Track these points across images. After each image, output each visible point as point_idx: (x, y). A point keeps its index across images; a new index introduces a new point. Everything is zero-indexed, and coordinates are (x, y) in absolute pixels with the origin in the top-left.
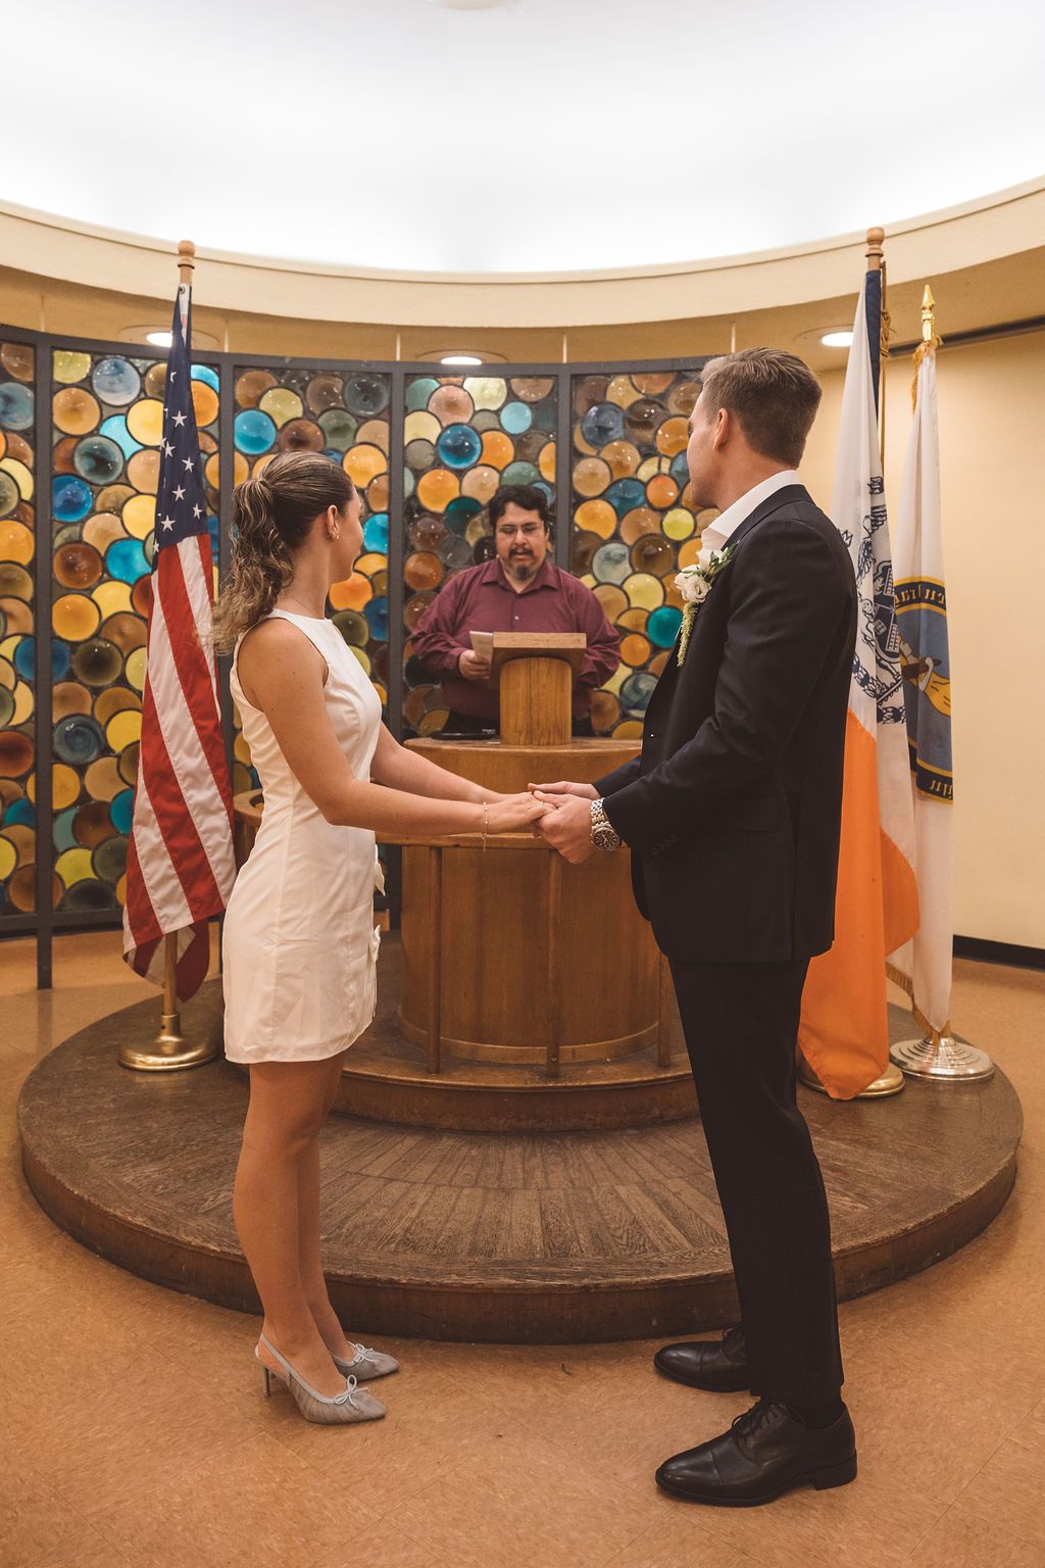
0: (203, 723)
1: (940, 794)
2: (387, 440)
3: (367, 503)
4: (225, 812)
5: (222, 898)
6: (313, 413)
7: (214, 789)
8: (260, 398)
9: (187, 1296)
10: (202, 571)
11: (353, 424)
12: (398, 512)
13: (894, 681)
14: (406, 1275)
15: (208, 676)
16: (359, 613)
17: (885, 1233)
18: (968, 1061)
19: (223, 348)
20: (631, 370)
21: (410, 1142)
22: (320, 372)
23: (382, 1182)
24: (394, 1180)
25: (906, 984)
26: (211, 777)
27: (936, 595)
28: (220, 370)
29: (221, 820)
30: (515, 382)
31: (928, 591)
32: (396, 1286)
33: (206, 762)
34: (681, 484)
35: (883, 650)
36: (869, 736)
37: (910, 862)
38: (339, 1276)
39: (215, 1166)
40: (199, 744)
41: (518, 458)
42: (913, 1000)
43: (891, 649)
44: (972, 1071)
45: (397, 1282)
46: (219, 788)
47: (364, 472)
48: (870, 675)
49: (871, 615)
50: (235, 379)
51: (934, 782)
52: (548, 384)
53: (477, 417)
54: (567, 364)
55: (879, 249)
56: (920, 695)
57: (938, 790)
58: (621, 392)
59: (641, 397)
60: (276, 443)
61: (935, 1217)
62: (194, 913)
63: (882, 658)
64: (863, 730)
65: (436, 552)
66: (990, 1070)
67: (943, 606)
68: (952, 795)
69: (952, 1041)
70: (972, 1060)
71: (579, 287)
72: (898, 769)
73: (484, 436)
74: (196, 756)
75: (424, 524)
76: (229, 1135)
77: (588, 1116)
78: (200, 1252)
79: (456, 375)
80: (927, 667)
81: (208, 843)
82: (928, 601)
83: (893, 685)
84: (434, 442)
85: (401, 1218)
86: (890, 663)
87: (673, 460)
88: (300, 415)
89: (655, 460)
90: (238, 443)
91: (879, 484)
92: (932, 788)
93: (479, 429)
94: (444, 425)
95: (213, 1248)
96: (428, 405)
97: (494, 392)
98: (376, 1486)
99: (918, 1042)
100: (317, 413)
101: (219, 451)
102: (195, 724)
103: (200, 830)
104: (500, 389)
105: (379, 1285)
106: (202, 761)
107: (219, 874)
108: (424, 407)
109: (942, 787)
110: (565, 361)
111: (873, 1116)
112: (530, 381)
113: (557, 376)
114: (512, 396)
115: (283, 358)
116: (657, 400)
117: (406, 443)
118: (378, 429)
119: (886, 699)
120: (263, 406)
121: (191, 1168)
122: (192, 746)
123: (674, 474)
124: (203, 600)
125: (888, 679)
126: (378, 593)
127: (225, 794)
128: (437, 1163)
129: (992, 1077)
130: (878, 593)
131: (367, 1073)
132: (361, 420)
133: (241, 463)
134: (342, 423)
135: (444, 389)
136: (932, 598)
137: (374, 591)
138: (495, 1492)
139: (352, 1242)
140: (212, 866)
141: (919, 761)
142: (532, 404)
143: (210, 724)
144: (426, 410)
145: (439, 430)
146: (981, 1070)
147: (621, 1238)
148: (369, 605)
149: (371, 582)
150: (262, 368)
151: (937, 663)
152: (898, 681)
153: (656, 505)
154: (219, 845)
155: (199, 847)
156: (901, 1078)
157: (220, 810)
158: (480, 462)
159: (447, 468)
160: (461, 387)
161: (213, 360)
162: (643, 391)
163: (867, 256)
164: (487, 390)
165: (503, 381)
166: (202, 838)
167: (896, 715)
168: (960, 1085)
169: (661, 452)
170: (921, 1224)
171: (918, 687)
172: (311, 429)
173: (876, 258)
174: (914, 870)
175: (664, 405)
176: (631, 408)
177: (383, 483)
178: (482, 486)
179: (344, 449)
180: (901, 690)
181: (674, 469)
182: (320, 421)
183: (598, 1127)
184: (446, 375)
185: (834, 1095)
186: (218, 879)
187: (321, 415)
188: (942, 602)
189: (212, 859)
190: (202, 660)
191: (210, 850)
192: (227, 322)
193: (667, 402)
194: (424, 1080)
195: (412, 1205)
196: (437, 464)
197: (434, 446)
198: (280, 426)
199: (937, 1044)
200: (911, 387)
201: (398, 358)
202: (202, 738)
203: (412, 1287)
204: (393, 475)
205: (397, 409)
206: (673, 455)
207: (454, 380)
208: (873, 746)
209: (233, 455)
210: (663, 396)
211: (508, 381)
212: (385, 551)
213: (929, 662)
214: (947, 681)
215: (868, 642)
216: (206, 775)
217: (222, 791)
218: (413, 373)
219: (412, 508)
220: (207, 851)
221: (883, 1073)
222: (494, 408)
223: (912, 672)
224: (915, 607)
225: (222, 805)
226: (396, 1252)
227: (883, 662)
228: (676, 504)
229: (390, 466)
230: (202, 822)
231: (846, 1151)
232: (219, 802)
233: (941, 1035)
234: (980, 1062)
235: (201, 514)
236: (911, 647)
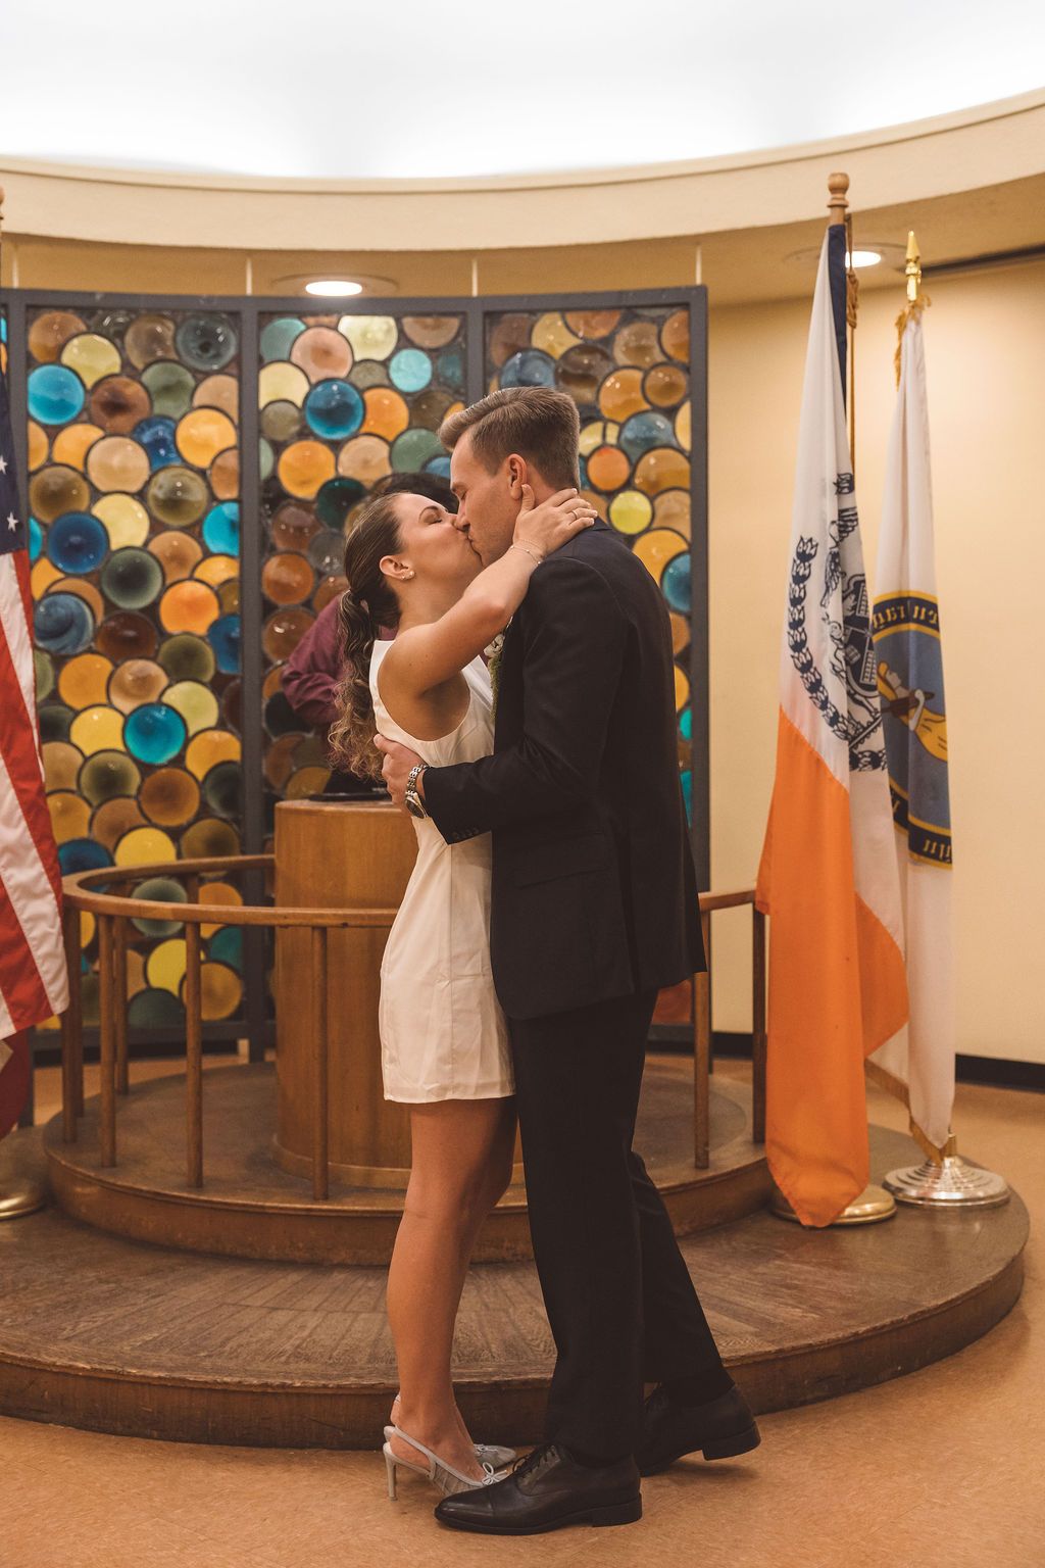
0: (24, 786)
1: (935, 857)
2: (235, 401)
3: (209, 487)
4: (52, 895)
5: (51, 1001)
6: (134, 368)
7: (39, 867)
8: (61, 348)
9: (51, 1425)
10: (19, 596)
11: (189, 379)
12: (253, 497)
13: (871, 720)
14: (300, 1379)
15: (29, 726)
16: (201, 638)
17: (832, 1336)
18: (977, 1183)
19: (12, 282)
20: (565, 305)
21: (294, 1277)
22: (143, 312)
23: (264, 1311)
24: (277, 1309)
25: (900, 1092)
26: (34, 852)
27: (926, 613)
28: (7, 311)
29: (48, 905)
30: (407, 321)
31: (917, 608)
32: (290, 1391)
33: (28, 833)
34: (634, 459)
35: (857, 680)
36: (840, 786)
37: (895, 939)
38: (226, 1383)
39: (67, 1302)
40: (19, 812)
41: (414, 423)
42: (910, 1112)
43: (867, 681)
44: (981, 1194)
45: (291, 1386)
46: (45, 865)
47: (205, 445)
48: (840, 713)
49: (840, 640)
50: (28, 322)
51: (928, 842)
52: (454, 323)
53: (356, 369)
54: (478, 298)
55: (843, 199)
56: (911, 736)
57: (933, 851)
58: (553, 336)
59: (575, 342)
60: (85, 409)
61: (892, 1322)
62: (16, 1021)
63: (856, 693)
64: (832, 779)
65: (304, 552)
66: (1005, 1193)
67: (936, 627)
68: (950, 858)
69: (958, 1162)
70: (982, 1182)
71: (492, 197)
72: (880, 828)
73: (368, 395)
74: (17, 826)
75: (289, 514)
76: (78, 1277)
77: (506, 1244)
78: (65, 1373)
79: (328, 313)
80: (917, 702)
81: (32, 934)
82: (918, 621)
83: (871, 724)
84: (299, 403)
85: (290, 1337)
86: (866, 697)
87: (622, 426)
88: (117, 369)
89: (599, 426)
90: (33, 410)
91: (848, 481)
92: (926, 849)
93: (361, 385)
94: (314, 380)
95: (81, 1365)
96: (290, 354)
97: (380, 336)
98: (279, 1548)
99: (917, 1168)
100: (140, 366)
102: (15, 786)
103: (22, 917)
104: (388, 331)
105: (270, 1390)
106: (24, 832)
107: (47, 972)
108: (285, 356)
109: (938, 849)
110: (475, 292)
111: (852, 1242)
112: (429, 321)
113: (464, 314)
114: (404, 342)
115: (92, 294)
116: (600, 346)
117: (262, 404)
118: (221, 388)
119: (861, 741)
120: (66, 358)
121: (38, 1304)
122: (10, 815)
123: (624, 445)
124: (21, 630)
125: (863, 717)
126: (227, 610)
127: (52, 873)
128: (327, 1295)
129: (1006, 1202)
130: (850, 614)
131: (240, 1202)
132: (200, 376)
133: (37, 435)
134: (173, 380)
135: (311, 332)
136: (922, 617)
137: (221, 606)
138: (399, 1547)
139: (237, 1357)
140: (38, 962)
141: (912, 818)
142: (433, 353)
143: (32, 786)
144: (288, 361)
145: (306, 388)
146: (991, 1192)
147: (538, 1346)
148: (214, 627)
149: (217, 594)
150: (64, 308)
151: (929, 696)
152: (876, 719)
153: (601, 486)
154: (45, 937)
155: (21, 939)
156: (891, 1203)
157: (46, 892)
158: (364, 430)
159: (317, 438)
160: (335, 328)
162: (581, 334)
163: (831, 206)
164: (370, 334)
165: (391, 321)
166: (25, 927)
167: (875, 761)
168: (968, 1211)
169: (606, 415)
170: (875, 1329)
171: (907, 726)
172: (133, 391)
173: (838, 210)
174: (902, 948)
175: (608, 351)
176: (565, 356)
177: (231, 460)
178: (366, 464)
179: (177, 416)
180: (880, 730)
181: (623, 437)
182: (146, 377)
183: (519, 1257)
184: (314, 314)
185: (806, 1221)
186: (46, 978)
187: (144, 370)
188: (933, 622)
189: (38, 954)
190: (21, 708)
191: (35, 943)
192: (16, 247)
193: (612, 350)
194: (309, 1206)
195: (302, 1327)
196: (304, 434)
197: (300, 410)
198: (89, 383)
199: (940, 1167)
200: (893, 357)
201: (249, 291)
202: (22, 804)
203: (306, 1391)
204: (245, 448)
205: (249, 361)
206: (621, 419)
207: (325, 320)
208: (845, 799)
209: (26, 427)
210: (608, 341)
211: (398, 321)
212: (235, 552)
213: (919, 695)
214: (941, 718)
215: (837, 673)
216: (28, 849)
217: (48, 870)
218: (270, 311)
219: (273, 495)
220: (32, 944)
221: (862, 1190)
222: (381, 356)
223: (897, 709)
224: (904, 627)
225: (49, 887)
226: (287, 1363)
227: (857, 697)
228: (628, 485)
229: (240, 437)
230: (24, 907)
231: (809, 1272)
232: (45, 883)
233: (947, 1150)
234: (991, 1185)
235: (16, 525)
236: (900, 677)
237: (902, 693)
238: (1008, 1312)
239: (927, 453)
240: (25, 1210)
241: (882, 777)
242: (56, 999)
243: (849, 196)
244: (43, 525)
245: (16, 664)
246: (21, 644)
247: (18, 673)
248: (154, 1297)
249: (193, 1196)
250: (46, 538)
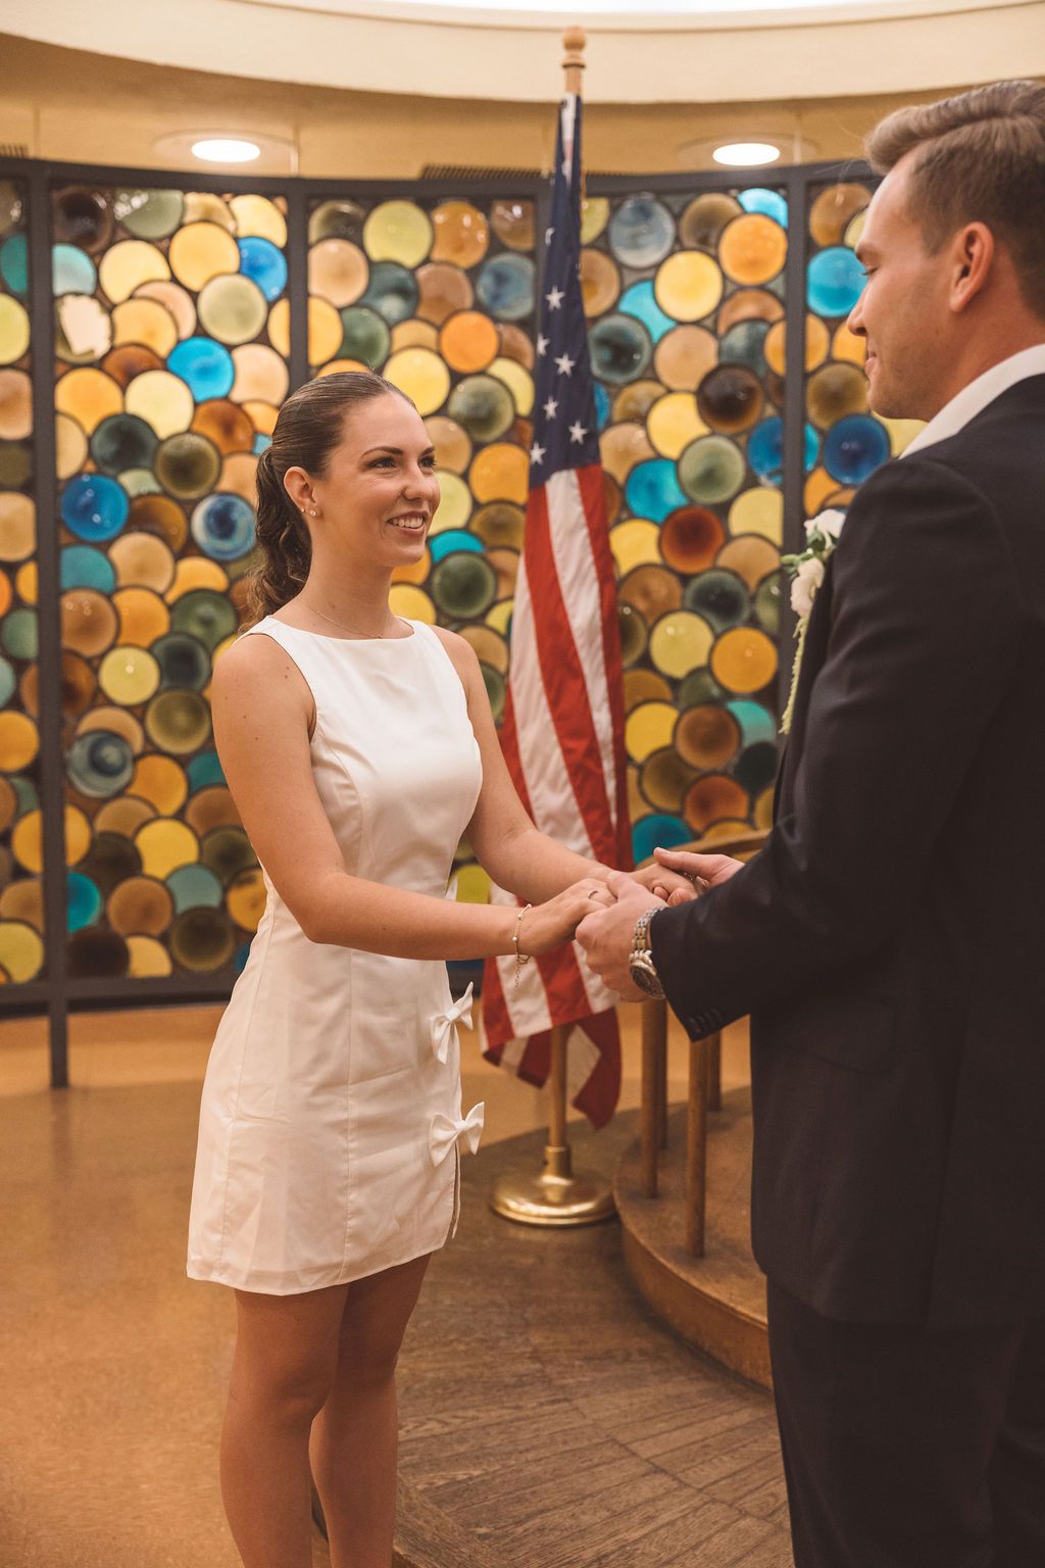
0: (571, 744)
5: (590, 997)
8: (846, 227)
10: (583, 520)
19: (793, 157)
26: (579, 824)
28: (788, 191)
33: (573, 800)
40: (565, 775)
46: (591, 838)
50: (809, 203)
62: (553, 1014)
90: (813, 302)
101: (784, 318)
106: (568, 800)
122: (557, 775)
127: (600, 849)
133: (816, 332)
150: (849, 180)
161: (777, 179)
186: (585, 971)
209: (806, 321)
216: (573, 818)
235: (584, 436)
242: (597, 994)
244: (820, 432)
245: (568, 602)
246: (578, 577)
247: (570, 611)
250: (824, 444)
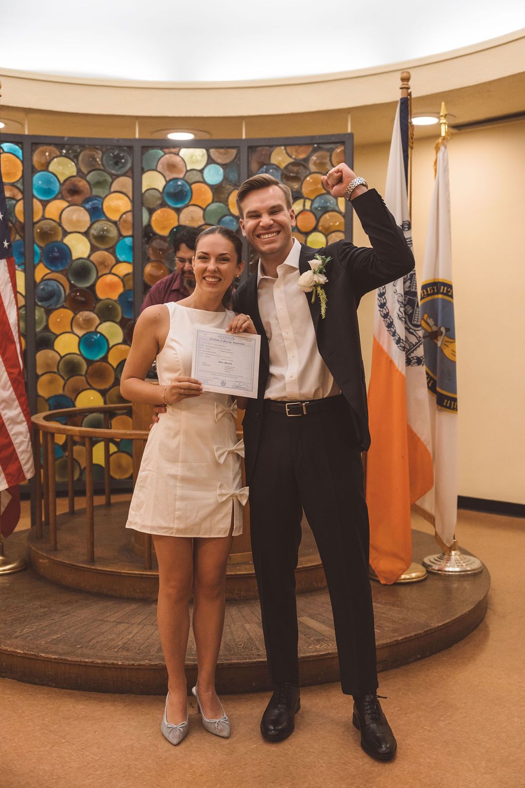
0: (12, 371)
1: (449, 408)
2: (130, 189)
3: (119, 230)
4: (26, 423)
5: (25, 473)
6: (83, 173)
7: (19, 410)
8: (48, 163)
9: (6, 679)
10: (9, 280)
11: (110, 180)
12: (139, 234)
13: (417, 341)
14: (121, 660)
15: (13, 342)
16: (115, 301)
17: (385, 642)
18: (467, 563)
19: (24, 131)
20: (288, 143)
21: (134, 606)
22: (87, 146)
23: (115, 624)
24: (121, 623)
25: (431, 519)
26: (17, 403)
27: (447, 290)
28: (22, 146)
29: (23, 428)
30: (212, 151)
31: (442, 287)
32: (116, 666)
33: (14, 393)
34: (318, 217)
35: (411, 323)
36: (401, 374)
37: (427, 447)
38: (86, 662)
39: (22, 618)
40: (9, 383)
41: (215, 200)
42: (435, 529)
43: (415, 322)
44: (468, 569)
45: (116, 664)
46: (22, 409)
47: (116, 210)
48: (401, 338)
49: (402, 302)
50: (33, 151)
51: (446, 401)
52: (234, 152)
53: (188, 174)
54: (245, 139)
55: (408, 85)
57: (448, 405)
58: (280, 158)
59: (291, 160)
60: (60, 193)
61: (415, 635)
62: (8, 482)
63: (410, 328)
64: (397, 370)
65: (163, 260)
66: (481, 568)
67: (451, 296)
68: (456, 408)
69: (458, 553)
70: (469, 562)
71: (251, 91)
72: (422, 393)
73: (193, 186)
74: (8, 390)
75: (155, 243)
76: (31, 604)
77: (236, 592)
78: (12, 655)
79: (174, 147)
80: (442, 333)
81: (16, 441)
82: (443, 293)
83: (417, 343)
84: (161, 190)
85: (123, 638)
86: (415, 331)
87: (313, 201)
88: (75, 174)
89: (301, 201)
90: (35, 193)
91: (408, 225)
92: (445, 404)
93: (190, 182)
94: (168, 179)
95: (19, 651)
96: (157, 167)
97: (199, 158)
98: (99, 748)
99: (439, 555)
100: (86, 172)
101: (23, 198)
102: (7, 371)
103: (11, 433)
104: (203, 155)
105: (107, 666)
106: (12, 393)
107: (23, 459)
108: (154, 168)
109: (450, 404)
110: (244, 137)
111: (403, 592)
112: (222, 150)
113: (239, 147)
114: (210, 161)
115: (63, 138)
116: (302, 163)
117: (143, 190)
118: (124, 182)
119: (413, 352)
120: (51, 168)
121: (8, 619)
122: (5, 384)
123: (314, 210)
124: (10, 296)
125: (413, 340)
126: (127, 288)
127: (25, 413)
128: (147, 616)
129: (481, 572)
130: (408, 290)
131: (110, 570)
132: (114, 177)
133: (37, 205)
134: (102, 179)
135: (167, 156)
136: (445, 292)
137: (124, 286)
138: (157, 748)
139: (94, 648)
140: (19, 455)
141: (438, 389)
142: (223, 166)
143: (16, 371)
144: (156, 170)
145: (164, 183)
146: (473, 568)
147: (241, 645)
148: (121, 296)
149: (122, 281)
150: (49, 144)
151: (447, 330)
152: (419, 341)
153: (303, 230)
154: (22, 443)
155: (10, 444)
156: (425, 573)
157: (22, 422)
158: (191, 203)
159: (169, 207)
160: (178, 154)
161: (17, 140)
162: (294, 157)
163: (401, 88)
164: (194, 157)
165: (204, 151)
166: (13, 438)
167: (419, 361)
168: (463, 576)
169: (305, 196)
170: (406, 638)
171: (437, 344)
172: (82, 184)
173: (405, 90)
174: (431, 452)
175: (306, 165)
176: (286, 167)
177: (129, 217)
178: (193, 219)
179: (103, 196)
180: (422, 347)
181: (313, 207)
182: (88, 178)
183: (242, 598)
184: (168, 147)
185: (383, 582)
186: (22, 462)
187: (88, 174)
188: (450, 294)
189: (18, 451)
190: (10, 334)
191: (17, 445)
192: (27, 115)
193: (308, 164)
194: (142, 573)
195: (130, 633)
196: (163, 205)
197: (161, 193)
198: (62, 181)
199: (450, 555)
200: (433, 164)
201: (137, 136)
202: (11, 379)
203: (124, 667)
204: (136, 211)
205: (137, 170)
206: (312, 198)
207: (173, 150)
208: (404, 381)
209: (32, 201)
210: (306, 160)
211: (208, 151)
212: (131, 261)
213: (443, 329)
214: (453, 341)
215: (400, 319)
216: (14, 401)
217: (23, 411)
218: (147, 146)
219: (148, 234)
220: (16, 446)
221: (408, 568)
222: (199, 167)
223: (432, 336)
224: (436, 296)
225: (24, 419)
226: (117, 652)
227: (411, 330)
228: (315, 229)
229: (133, 206)
230: (12, 428)
231: (380, 608)
232: (22, 417)
233: (453, 547)
234: (473, 564)
235: (8, 245)
236: (434, 321)
237: (435, 329)
238: (477, 626)
239: (449, 211)
240: (16, 570)
241: (423, 369)
242: (28, 472)
243: (410, 83)
244: (41, 248)
245: (7, 312)
246: (10, 303)
247: (9, 317)
248: (64, 616)
249: (88, 567)
250: (42, 254)
